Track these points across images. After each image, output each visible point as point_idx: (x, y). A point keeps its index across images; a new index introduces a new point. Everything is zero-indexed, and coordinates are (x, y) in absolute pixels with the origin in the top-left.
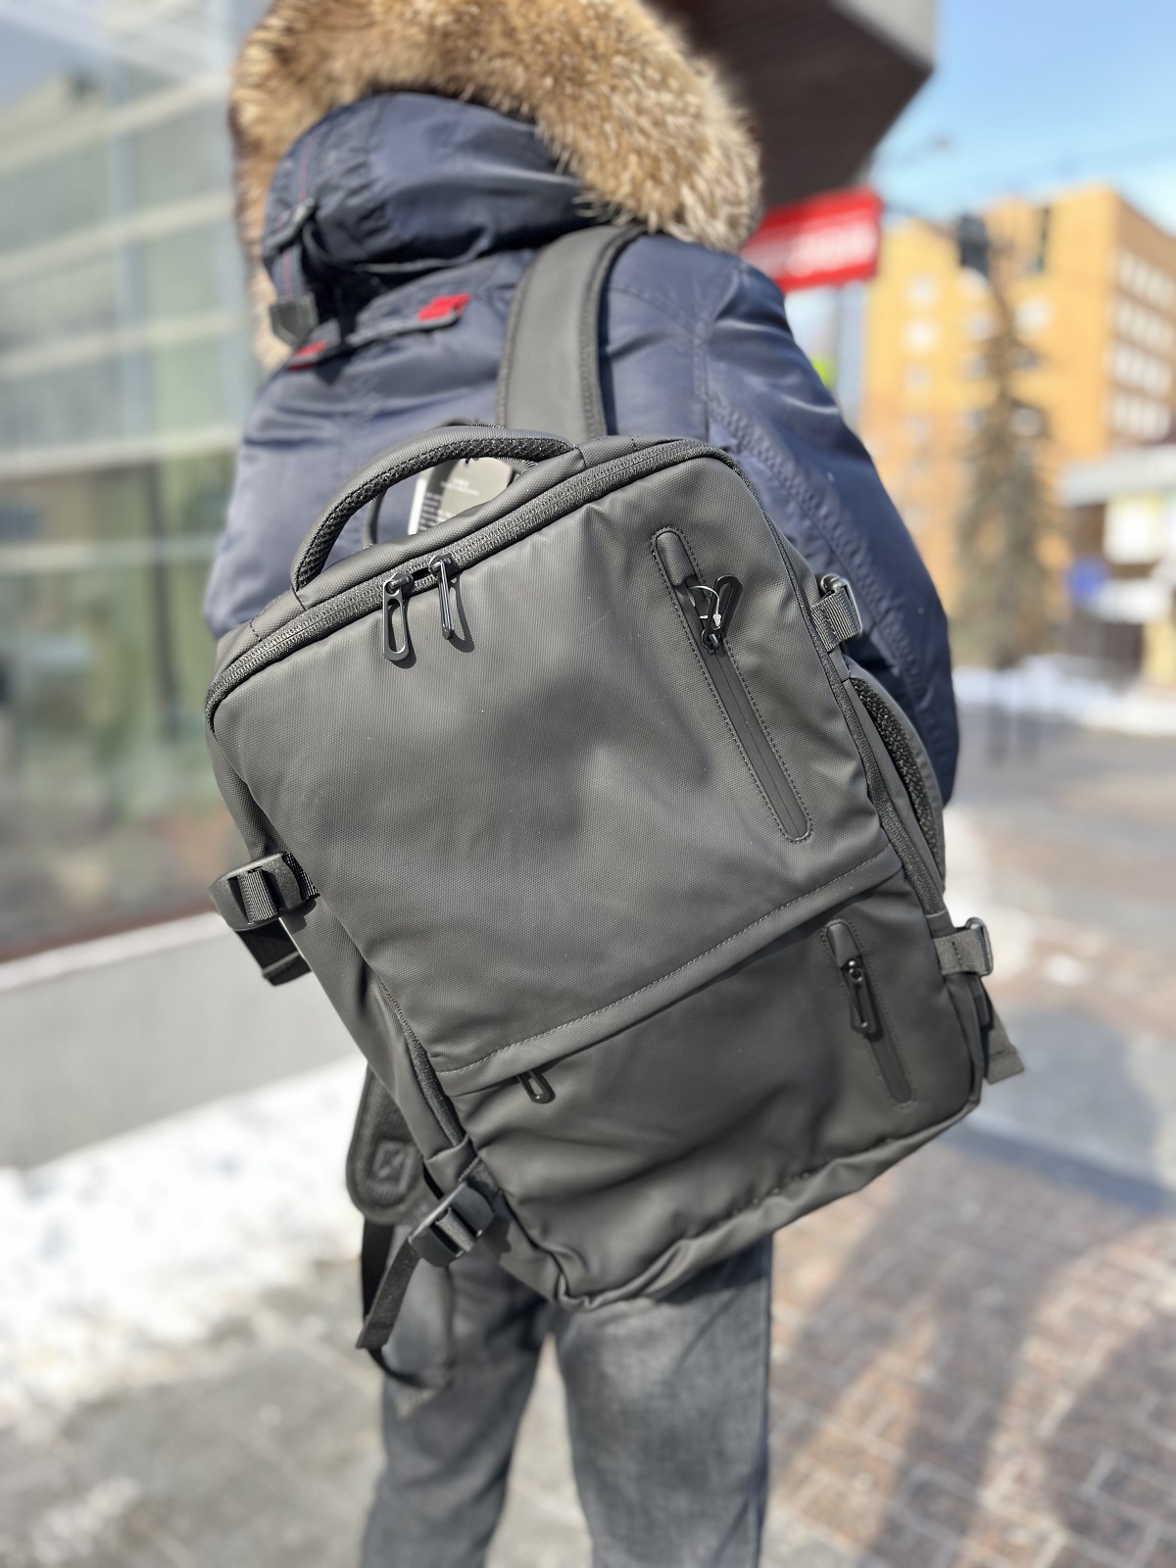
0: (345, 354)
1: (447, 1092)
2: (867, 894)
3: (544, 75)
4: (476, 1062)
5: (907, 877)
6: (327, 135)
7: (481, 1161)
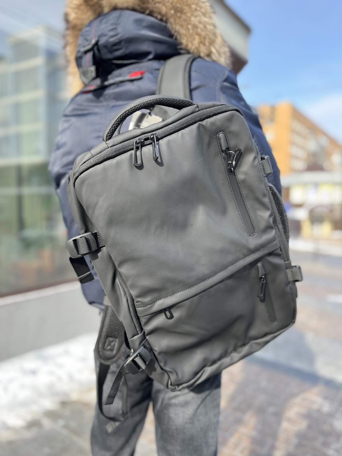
0: (102, 88)
1: (139, 315)
2: (270, 254)
3: (171, 9)
4: (150, 304)
5: (281, 250)
6: (102, 20)
7: (147, 340)
